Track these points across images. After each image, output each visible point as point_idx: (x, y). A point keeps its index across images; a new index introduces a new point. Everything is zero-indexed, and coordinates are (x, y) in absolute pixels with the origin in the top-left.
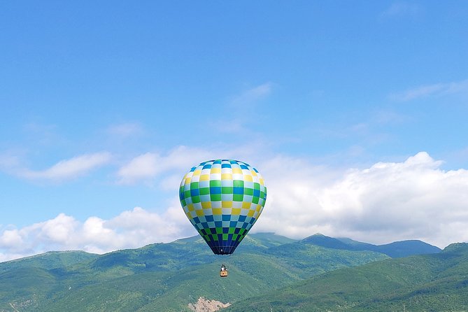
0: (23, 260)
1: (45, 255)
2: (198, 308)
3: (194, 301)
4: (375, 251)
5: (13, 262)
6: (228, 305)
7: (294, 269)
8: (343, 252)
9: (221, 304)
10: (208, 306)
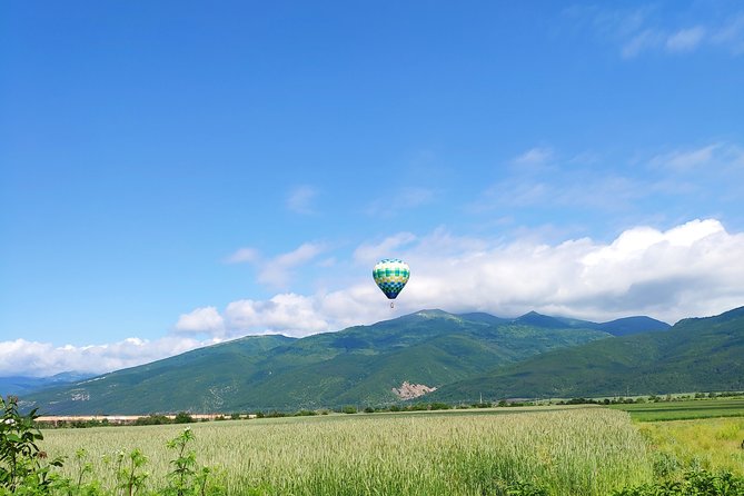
0: (222, 346)
1: (244, 340)
2: (403, 392)
3: (399, 386)
4: (597, 329)
5: (211, 348)
6: (434, 389)
7: (506, 351)
8: (562, 331)
9: (426, 388)
10: (414, 390)
